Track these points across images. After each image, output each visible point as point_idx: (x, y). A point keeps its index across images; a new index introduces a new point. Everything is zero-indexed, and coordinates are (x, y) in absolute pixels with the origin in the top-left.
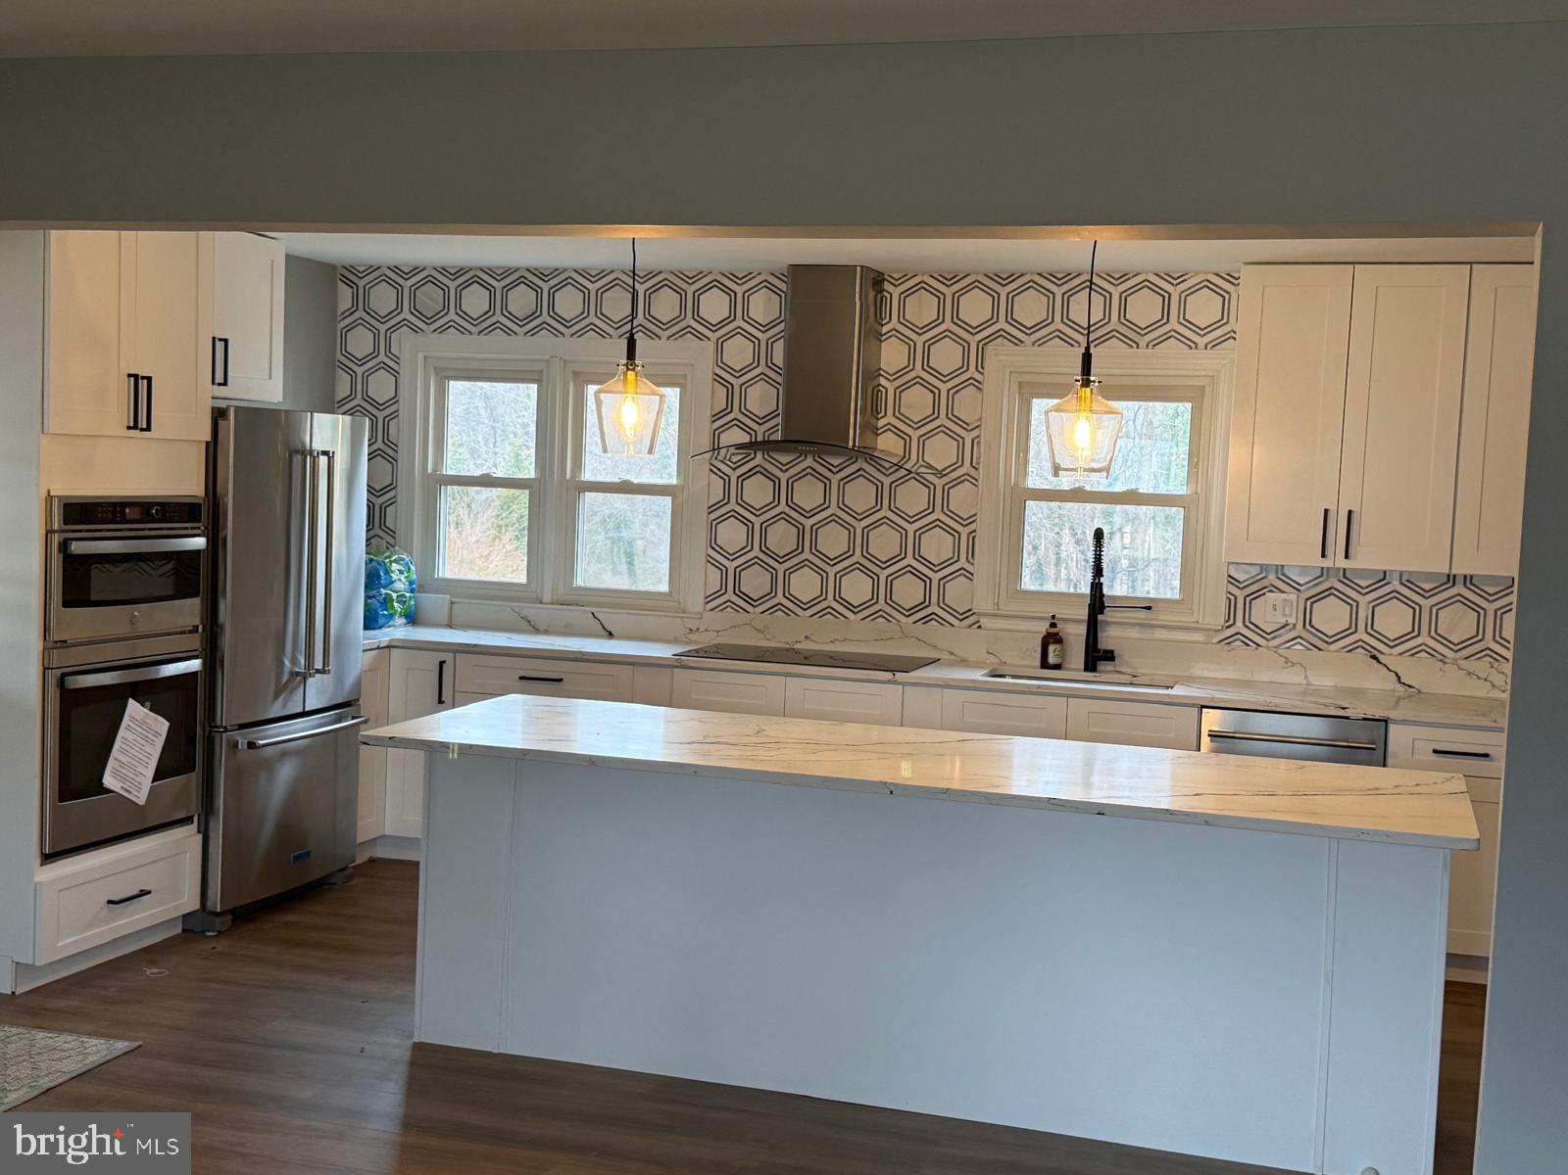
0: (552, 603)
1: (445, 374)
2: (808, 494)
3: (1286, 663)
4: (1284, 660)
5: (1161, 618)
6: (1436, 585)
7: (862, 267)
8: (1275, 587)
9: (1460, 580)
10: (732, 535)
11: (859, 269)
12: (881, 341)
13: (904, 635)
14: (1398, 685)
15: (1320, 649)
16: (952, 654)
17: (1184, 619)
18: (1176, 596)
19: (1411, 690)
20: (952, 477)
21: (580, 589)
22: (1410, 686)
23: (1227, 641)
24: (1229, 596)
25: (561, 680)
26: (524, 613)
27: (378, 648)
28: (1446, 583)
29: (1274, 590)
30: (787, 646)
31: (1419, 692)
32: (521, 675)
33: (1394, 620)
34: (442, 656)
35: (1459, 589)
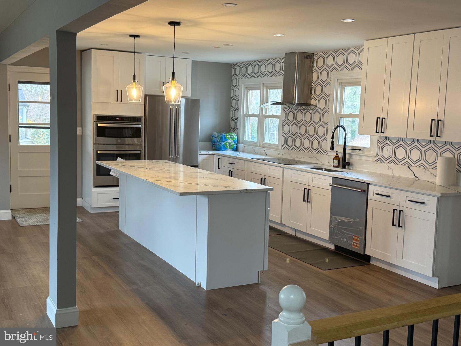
0: (259, 147)
1: (249, 89)
2: (299, 117)
3: (388, 168)
4: (388, 167)
5: (365, 153)
6: (426, 144)
7: (298, 52)
8: (388, 144)
9: (432, 142)
10: (286, 128)
11: (297, 52)
12: (313, 73)
13: (314, 157)
14: (414, 177)
15: (397, 164)
16: (322, 162)
17: (368, 154)
18: (369, 147)
19: (417, 178)
20: (325, 111)
21: (265, 143)
22: (417, 177)
23: (377, 161)
24: (378, 146)
25: (234, 164)
26: (254, 149)
27: (208, 154)
28: (428, 143)
29: (388, 145)
30: (293, 159)
31: (419, 179)
32: (229, 162)
33: (415, 155)
34: (219, 157)
35: (431, 145)
